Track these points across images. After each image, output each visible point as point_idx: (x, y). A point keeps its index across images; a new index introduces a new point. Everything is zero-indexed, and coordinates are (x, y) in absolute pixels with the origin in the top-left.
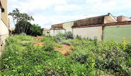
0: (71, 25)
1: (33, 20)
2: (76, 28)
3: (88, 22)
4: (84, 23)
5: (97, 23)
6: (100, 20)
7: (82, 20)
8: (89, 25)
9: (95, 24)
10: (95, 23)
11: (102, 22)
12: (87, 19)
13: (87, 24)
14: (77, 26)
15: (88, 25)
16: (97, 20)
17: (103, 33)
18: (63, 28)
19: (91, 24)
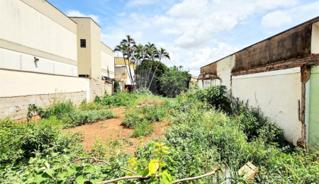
0: (230, 65)
1: (167, 56)
2: (240, 74)
3: (265, 51)
4: (256, 58)
5: (289, 54)
6: (299, 41)
7: (252, 49)
8: (268, 63)
9: (285, 59)
10: (284, 56)
11: (304, 49)
12: (264, 43)
13: (263, 61)
14: (243, 69)
15: (265, 65)
16: (288, 44)
17: (304, 96)
18: (218, 74)
19: (274, 58)
